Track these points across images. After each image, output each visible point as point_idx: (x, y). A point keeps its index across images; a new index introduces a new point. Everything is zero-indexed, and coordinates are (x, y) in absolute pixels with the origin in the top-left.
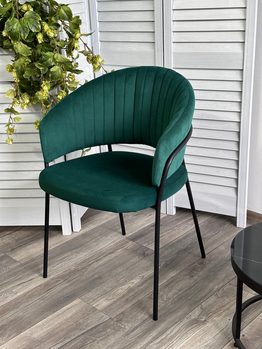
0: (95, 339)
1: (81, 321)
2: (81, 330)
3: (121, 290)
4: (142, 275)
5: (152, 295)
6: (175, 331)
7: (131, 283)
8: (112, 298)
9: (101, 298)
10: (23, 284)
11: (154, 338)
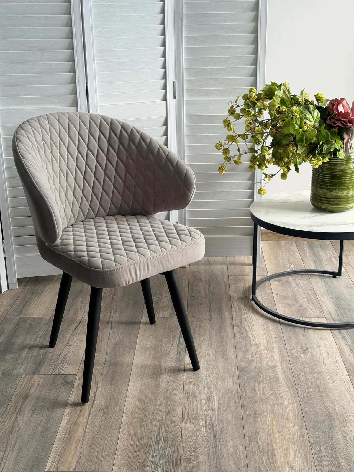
0: (194, 330)
1: (167, 327)
2: (176, 330)
3: (165, 303)
4: (164, 290)
5: (191, 298)
6: (237, 308)
7: (165, 297)
8: (166, 309)
9: (158, 312)
10: (78, 327)
11: (230, 315)
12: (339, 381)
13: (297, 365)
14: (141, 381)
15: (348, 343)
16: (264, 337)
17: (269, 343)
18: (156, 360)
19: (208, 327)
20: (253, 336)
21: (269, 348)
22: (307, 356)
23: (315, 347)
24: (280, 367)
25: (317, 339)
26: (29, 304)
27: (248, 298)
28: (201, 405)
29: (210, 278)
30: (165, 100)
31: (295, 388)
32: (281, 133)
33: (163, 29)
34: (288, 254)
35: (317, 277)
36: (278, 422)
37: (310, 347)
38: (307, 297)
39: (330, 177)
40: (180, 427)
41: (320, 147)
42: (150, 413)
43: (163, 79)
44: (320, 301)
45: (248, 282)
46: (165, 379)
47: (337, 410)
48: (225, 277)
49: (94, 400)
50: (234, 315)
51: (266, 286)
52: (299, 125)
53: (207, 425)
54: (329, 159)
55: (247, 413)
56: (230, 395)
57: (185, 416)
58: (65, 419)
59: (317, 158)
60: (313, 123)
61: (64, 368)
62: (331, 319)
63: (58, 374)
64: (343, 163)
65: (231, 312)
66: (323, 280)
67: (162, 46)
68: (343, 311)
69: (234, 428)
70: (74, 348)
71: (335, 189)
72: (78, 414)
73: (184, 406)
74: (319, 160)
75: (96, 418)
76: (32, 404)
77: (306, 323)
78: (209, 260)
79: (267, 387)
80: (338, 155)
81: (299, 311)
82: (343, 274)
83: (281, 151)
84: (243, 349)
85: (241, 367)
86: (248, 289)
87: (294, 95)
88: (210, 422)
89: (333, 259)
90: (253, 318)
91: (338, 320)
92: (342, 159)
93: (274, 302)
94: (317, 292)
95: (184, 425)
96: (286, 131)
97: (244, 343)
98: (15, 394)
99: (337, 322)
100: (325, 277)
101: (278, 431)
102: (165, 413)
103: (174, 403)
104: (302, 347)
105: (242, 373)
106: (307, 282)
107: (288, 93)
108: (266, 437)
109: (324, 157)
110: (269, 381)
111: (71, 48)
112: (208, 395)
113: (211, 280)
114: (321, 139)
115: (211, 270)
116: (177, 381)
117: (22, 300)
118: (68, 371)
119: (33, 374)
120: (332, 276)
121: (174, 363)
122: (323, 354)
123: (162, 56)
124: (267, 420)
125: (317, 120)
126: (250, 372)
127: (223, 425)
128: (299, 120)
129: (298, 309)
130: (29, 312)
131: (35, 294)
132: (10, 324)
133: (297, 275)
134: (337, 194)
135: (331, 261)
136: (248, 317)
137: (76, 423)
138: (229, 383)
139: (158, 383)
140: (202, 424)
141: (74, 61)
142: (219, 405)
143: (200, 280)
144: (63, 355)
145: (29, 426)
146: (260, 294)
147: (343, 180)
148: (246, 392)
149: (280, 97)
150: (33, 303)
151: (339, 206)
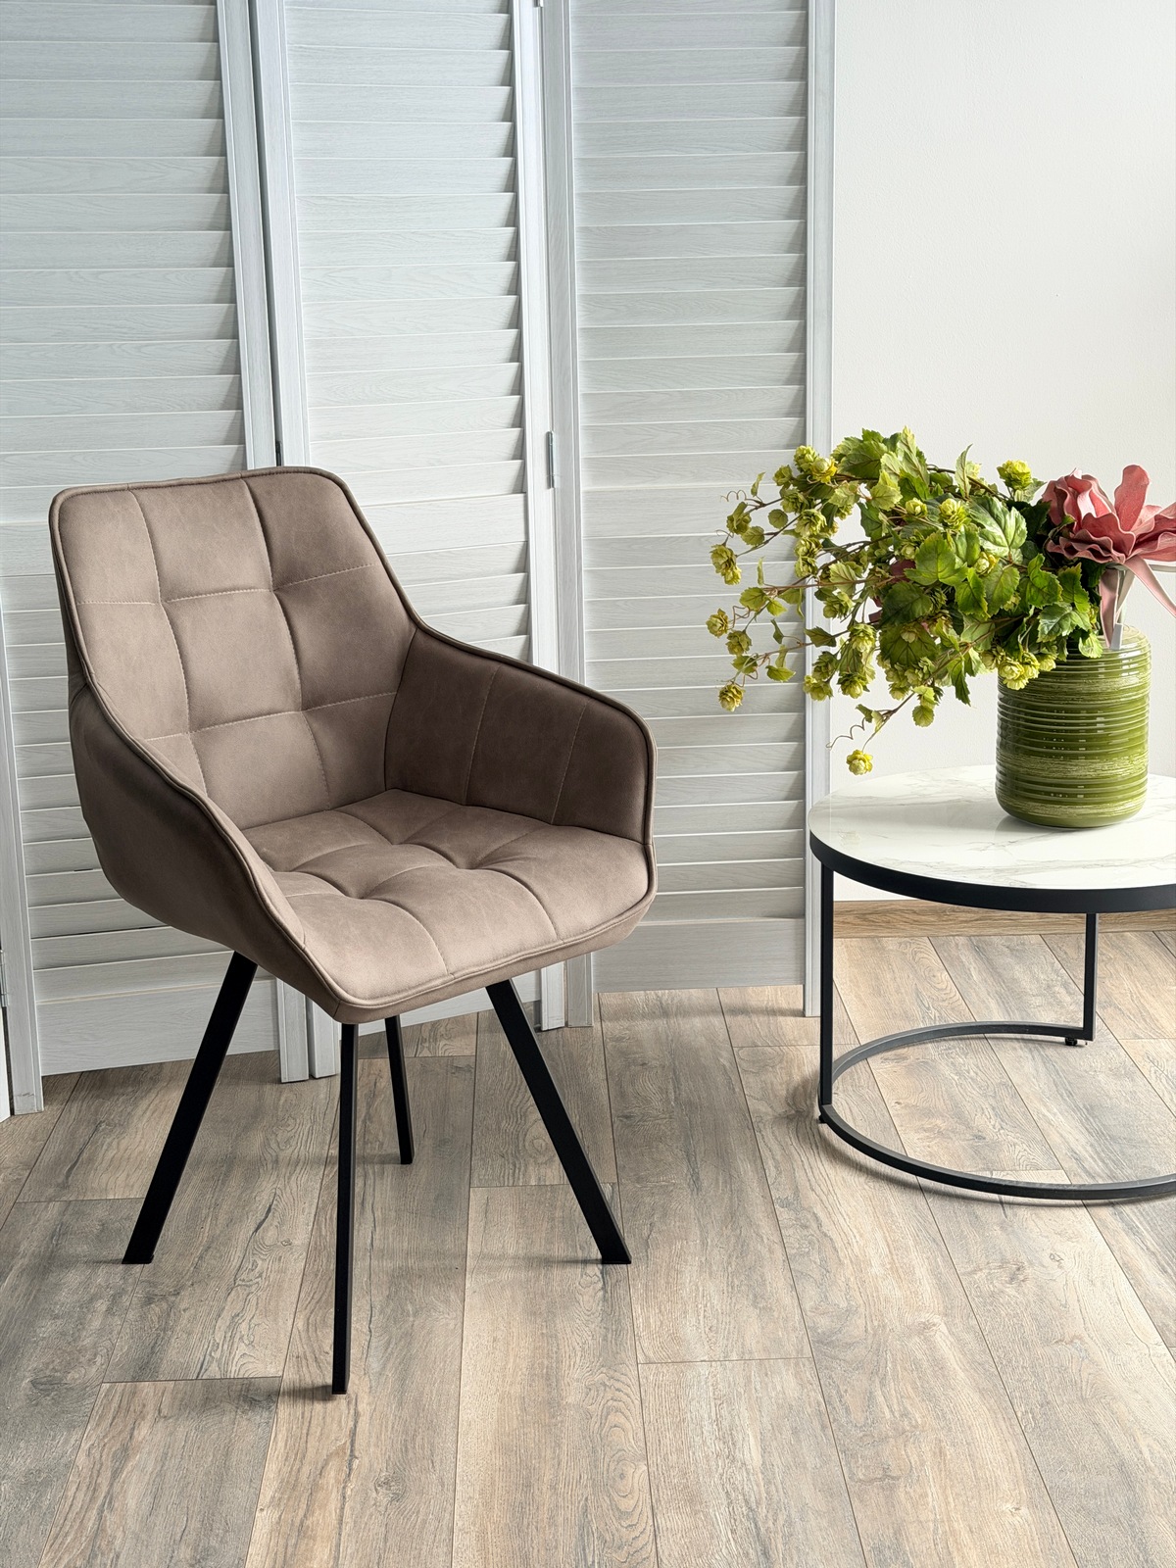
0: (648, 1222)
3: (540, 1141)
5: (622, 1121)
7: (536, 1121)
8: (547, 1157)
10: (265, 1225)
12: (1136, 1362)
13: (999, 1320)
14: (497, 1390)
15: (1149, 1244)
16: (879, 1235)
17: (897, 1255)
18: (539, 1321)
19: (693, 1213)
20: (842, 1234)
21: (900, 1270)
22: (1026, 1291)
23: (1047, 1261)
24: (943, 1328)
25: (1047, 1237)
26: (91, 1160)
27: (807, 1116)
28: (707, 1457)
29: (673, 1059)
30: (522, 492)
31: (1002, 1391)
32: (908, 580)
33: (513, 275)
34: (911, 976)
35: (1016, 1045)
36: (964, 1498)
37: (1031, 1263)
38: (993, 1109)
39: (1058, 718)
40: (648, 1528)
41: (1028, 623)
42: (545, 1490)
43: (513, 426)
44: (1039, 1118)
45: (799, 1068)
46: (578, 1380)
47: (1147, 1455)
48: (724, 1054)
49: (353, 1456)
50: (771, 1172)
51: (859, 1078)
52: (963, 557)
53: (735, 1520)
54: (1058, 663)
55: (860, 1474)
56: (795, 1420)
57: (661, 1494)
58: (264, 1521)
59: (1023, 657)
60: (1004, 551)
61: (236, 1360)
62: (1083, 1174)
63: (218, 1377)
64: (1096, 675)
65: (759, 1161)
66: (1036, 1054)
67: (510, 327)
68: (1116, 1147)
69: (824, 1523)
70: (259, 1293)
71: (1076, 757)
72: (304, 1501)
73: (650, 1462)
74: (1027, 664)
75: (368, 1512)
76: (147, 1477)
77: (1006, 1186)
78: (661, 1003)
79: (910, 1389)
80: (1083, 648)
81: (977, 1152)
82: (1096, 1034)
83: (909, 637)
84: (816, 1275)
85: (819, 1331)
86: (803, 1087)
87: (934, 469)
88: (744, 1509)
89: (1057, 989)
90: (832, 1177)
91: (1104, 1176)
92: (1095, 662)
93: (892, 1125)
94: (1024, 1091)
95: (660, 1520)
96: (925, 575)
97: (816, 1257)
98: (85, 1446)
99: (1102, 1181)
100: (1040, 1045)
101: (969, 1526)
102: (594, 1486)
103: (617, 1455)
104: (1004, 1262)
105: (824, 1348)
106: (986, 1062)
107: (920, 462)
108: (933, 1547)
109: (1040, 654)
110: (915, 1373)
111: (231, 331)
112: (725, 1424)
113: (677, 1063)
114: (1032, 599)
115: (675, 1033)
116: (618, 1385)
117: (62, 1147)
118: (250, 1366)
119: (135, 1380)
120: (1063, 1039)
121: (597, 1328)
122: (1076, 1283)
123: (509, 357)
124: (927, 1495)
125: (1017, 540)
126: (849, 1345)
127: (789, 1516)
128: (964, 540)
129: (972, 1147)
130: (95, 1185)
131: (103, 1126)
132: (34, 1224)
133: (953, 1040)
134: (1082, 773)
135: (1054, 995)
136: (816, 1174)
137: (302, 1531)
138: (787, 1383)
139: (554, 1393)
140: (720, 1514)
141: (238, 371)
142: (767, 1455)
143: (643, 1064)
144: (226, 1316)
145: (147, 1547)
146: (844, 1103)
147: (1099, 726)
148: (846, 1409)
149: (895, 474)
150: (101, 1155)
151: (1090, 808)
